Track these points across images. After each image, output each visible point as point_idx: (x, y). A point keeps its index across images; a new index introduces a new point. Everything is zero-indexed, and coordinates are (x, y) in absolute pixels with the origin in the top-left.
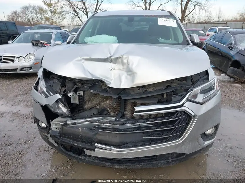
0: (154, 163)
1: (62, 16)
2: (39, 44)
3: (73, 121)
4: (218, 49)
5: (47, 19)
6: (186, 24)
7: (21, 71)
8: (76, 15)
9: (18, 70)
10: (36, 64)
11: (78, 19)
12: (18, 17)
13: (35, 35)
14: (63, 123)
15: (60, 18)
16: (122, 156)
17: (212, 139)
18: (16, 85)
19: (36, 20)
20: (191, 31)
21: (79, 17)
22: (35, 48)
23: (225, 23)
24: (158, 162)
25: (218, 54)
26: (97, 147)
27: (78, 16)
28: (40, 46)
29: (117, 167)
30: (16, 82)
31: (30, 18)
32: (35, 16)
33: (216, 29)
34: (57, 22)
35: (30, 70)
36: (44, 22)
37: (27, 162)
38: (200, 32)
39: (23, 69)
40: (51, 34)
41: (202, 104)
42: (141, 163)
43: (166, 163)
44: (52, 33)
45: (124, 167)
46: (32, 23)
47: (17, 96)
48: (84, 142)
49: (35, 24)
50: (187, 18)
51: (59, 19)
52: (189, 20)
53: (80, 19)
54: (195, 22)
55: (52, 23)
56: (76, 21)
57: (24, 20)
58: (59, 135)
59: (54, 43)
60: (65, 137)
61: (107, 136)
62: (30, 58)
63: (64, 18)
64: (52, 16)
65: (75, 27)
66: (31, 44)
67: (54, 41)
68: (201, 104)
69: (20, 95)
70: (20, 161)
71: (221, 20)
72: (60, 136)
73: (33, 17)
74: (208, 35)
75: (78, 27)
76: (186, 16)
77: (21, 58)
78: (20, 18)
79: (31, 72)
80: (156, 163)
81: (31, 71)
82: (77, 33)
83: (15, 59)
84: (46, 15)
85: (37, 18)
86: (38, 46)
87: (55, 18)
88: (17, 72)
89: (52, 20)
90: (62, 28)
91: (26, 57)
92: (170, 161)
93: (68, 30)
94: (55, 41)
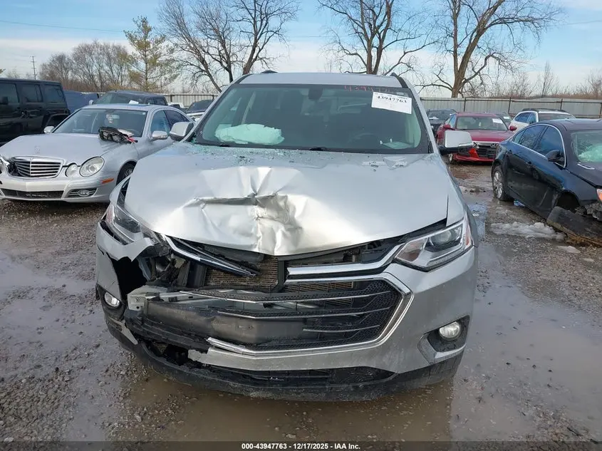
0: (327, 387)
1: (170, 71)
2: (115, 138)
3: (173, 295)
4: (530, 163)
5: (135, 77)
6: (465, 100)
7: (69, 196)
8: (202, 71)
9: (64, 194)
10: (104, 182)
11: (208, 78)
12: (66, 69)
13: (107, 115)
14: (152, 297)
15: (166, 76)
16: (261, 366)
17: (454, 349)
18: (57, 230)
19: (107, 77)
20: (472, 119)
21: (210, 75)
22: (106, 145)
23: (558, 102)
24: (334, 386)
25: (532, 176)
26: (212, 346)
27: (208, 72)
28: (116, 142)
29: (254, 394)
30: (56, 221)
31: (94, 74)
32: (107, 68)
33: (534, 115)
34: (158, 84)
35: (90, 195)
36: (126, 83)
37: (79, 396)
38: (495, 121)
39: (74, 192)
40: (144, 114)
41: (427, 271)
42: (301, 385)
43: (352, 390)
44: (147, 112)
45: (269, 395)
46: (99, 85)
47: (59, 253)
48: (189, 335)
49: (106, 89)
50: (467, 86)
51: (163, 77)
52: (472, 90)
53: (212, 80)
54: (488, 95)
55: (146, 88)
56: (203, 85)
57: (80, 78)
58: (140, 318)
59: (148, 136)
60: (152, 324)
61: (234, 325)
62: (93, 168)
63: (175, 77)
64: (146, 71)
65: (200, 99)
66: (97, 136)
67: (150, 133)
68: (425, 270)
69: (67, 252)
70: (64, 393)
71: (550, 93)
72: (143, 321)
73: (102, 71)
74: (513, 129)
75: (206, 98)
76: (467, 81)
77: (73, 168)
78: (70, 73)
79: (94, 201)
80: (332, 388)
81: (94, 197)
82: (204, 114)
83: (60, 168)
84: (134, 69)
85: (110, 73)
86: (112, 140)
87: (154, 75)
88: (62, 199)
89: (147, 79)
90: (168, 99)
91: (85, 165)
92: (361, 385)
93: (182, 106)
94: (152, 133)
